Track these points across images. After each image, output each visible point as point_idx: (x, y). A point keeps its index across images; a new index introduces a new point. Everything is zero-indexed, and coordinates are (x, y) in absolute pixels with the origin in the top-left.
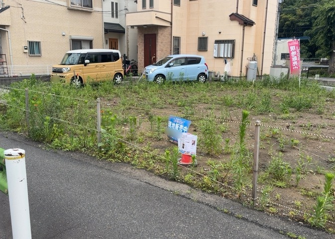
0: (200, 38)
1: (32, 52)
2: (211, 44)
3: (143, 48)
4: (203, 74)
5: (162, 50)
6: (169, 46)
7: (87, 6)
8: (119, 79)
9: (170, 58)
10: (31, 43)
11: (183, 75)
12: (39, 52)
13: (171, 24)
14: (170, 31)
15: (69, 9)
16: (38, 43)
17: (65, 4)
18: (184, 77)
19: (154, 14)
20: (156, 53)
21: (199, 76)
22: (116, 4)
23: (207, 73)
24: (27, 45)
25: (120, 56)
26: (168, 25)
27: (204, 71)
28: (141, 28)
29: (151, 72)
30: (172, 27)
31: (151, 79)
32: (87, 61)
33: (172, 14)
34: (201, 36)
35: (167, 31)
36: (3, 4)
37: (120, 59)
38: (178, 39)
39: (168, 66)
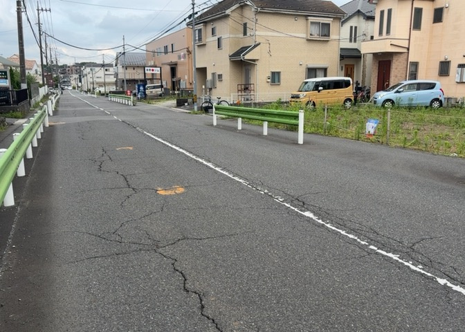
0: (442, 63)
1: (273, 81)
2: (453, 68)
3: (377, 74)
4: (437, 100)
5: (396, 76)
6: (404, 72)
7: (325, 36)
8: (348, 104)
9: (401, 84)
10: (273, 73)
11: (412, 100)
12: (279, 81)
13: (408, 49)
14: (406, 57)
15: (308, 40)
16: (279, 73)
17: (304, 36)
18: (413, 102)
19: (389, 42)
20: (389, 79)
21: (432, 102)
22: (356, 27)
23: (442, 98)
24: (270, 75)
25: (351, 83)
26: (405, 51)
27: (438, 97)
28: (375, 55)
29: (380, 98)
30: (408, 53)
31: (380, 105)
32: (321, 88)
33: (409, 40)
34: (443, 60)
35: (403, 58)
36: (255, 42)
37: (351, 86)
38: (415, 65)
39: (397, 92)
